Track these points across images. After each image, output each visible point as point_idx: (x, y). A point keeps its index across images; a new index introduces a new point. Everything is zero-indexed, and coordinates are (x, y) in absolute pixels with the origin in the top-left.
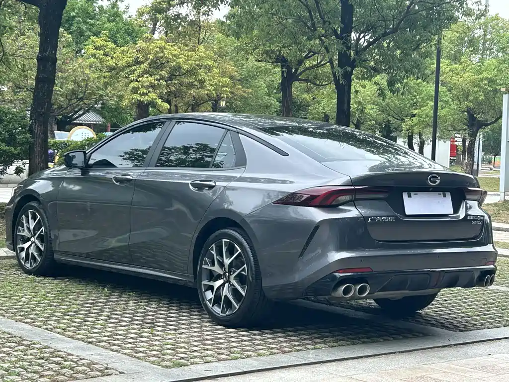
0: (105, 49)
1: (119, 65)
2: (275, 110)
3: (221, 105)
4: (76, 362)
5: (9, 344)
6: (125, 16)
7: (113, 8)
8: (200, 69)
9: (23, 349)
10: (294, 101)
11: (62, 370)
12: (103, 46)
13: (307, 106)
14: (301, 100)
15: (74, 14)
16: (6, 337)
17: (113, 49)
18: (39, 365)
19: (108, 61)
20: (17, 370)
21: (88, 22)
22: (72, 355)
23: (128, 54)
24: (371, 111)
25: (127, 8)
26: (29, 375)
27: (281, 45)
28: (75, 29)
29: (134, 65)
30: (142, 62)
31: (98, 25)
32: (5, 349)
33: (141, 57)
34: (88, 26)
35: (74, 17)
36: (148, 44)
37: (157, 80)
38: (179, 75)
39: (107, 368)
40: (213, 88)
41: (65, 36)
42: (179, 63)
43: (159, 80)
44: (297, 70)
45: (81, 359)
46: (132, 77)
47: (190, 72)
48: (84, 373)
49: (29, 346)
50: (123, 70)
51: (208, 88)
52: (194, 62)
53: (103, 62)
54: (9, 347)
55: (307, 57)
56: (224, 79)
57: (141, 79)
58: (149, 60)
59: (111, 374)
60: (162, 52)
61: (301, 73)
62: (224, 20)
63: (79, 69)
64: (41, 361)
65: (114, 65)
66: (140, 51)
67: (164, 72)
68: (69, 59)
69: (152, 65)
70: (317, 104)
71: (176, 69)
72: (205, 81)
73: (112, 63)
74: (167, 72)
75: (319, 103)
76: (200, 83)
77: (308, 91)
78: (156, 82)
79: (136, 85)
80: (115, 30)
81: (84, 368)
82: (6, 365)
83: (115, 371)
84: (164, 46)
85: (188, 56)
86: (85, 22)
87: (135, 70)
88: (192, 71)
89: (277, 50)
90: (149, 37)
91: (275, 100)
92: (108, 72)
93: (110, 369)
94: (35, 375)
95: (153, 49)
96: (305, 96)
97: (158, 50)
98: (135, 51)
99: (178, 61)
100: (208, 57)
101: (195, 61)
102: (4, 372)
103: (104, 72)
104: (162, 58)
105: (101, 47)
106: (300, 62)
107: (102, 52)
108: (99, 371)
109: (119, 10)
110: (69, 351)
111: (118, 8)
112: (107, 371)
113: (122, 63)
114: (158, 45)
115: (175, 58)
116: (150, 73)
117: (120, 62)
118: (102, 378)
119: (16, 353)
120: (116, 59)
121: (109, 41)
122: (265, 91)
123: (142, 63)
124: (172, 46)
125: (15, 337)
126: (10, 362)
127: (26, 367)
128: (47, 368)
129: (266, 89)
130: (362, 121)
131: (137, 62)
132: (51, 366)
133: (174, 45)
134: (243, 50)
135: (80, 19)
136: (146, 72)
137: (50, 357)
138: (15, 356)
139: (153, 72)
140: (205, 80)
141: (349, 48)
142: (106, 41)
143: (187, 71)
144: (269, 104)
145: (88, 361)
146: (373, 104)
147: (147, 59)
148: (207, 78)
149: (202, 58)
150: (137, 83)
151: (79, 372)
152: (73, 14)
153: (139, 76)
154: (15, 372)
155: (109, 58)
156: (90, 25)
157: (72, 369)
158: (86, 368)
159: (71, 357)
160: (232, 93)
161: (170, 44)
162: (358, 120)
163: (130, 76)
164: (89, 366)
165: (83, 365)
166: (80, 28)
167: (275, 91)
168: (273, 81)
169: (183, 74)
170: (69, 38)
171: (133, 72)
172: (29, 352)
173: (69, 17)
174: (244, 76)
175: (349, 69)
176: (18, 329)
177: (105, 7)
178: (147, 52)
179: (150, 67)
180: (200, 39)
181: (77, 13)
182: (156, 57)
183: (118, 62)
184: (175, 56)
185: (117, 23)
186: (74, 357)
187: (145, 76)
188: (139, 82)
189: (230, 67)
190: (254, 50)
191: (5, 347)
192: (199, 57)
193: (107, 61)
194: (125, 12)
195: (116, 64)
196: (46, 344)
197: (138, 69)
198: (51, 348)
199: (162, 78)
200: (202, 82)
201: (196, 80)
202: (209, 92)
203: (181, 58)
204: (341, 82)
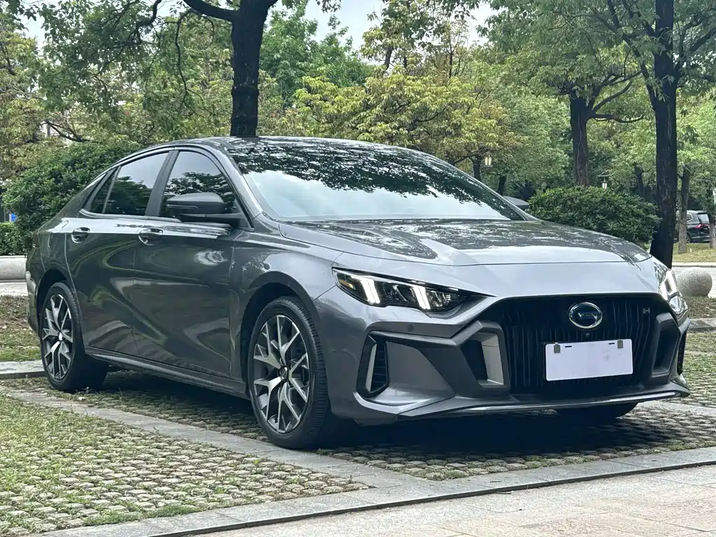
0: (322, 93)
1: (343, 112)
2: (563, 166)
3: (486, 164)
4: (307, 476)
5: (214, 459)
6: (346, 54)
7: (330, 44)
8: (455, 109)
9: (234, 463)
10: (590, 151)
11: (288, 486)
12: (320, 87)
13: (608, 158)
14: (599, 150)
15: (279, 56)
16: (208, 450)
17: (334, 92)
18: (257, 480)
19: (328, 107)
20: (226, 487)
21: (298, 66)
22: (301, 468)
23: (354, 96)
24: (704, 156)
25: (350, 42)
26: (244, 493)
27: (567, 69)
28: (280, 76)
29: (363, 111)
30: (374, 104)
31: (312, 68)
32: (208, 465)
33: (372, 98)
34: (298, 70)
35: (278, 60)
36: (381, 80)
37: (395, 128)
38: (426, 121)
39: (350, 482)
40: (473, 134)
41: (267, 81)
42: (425, 103)
43: (398, 128)
44: (592, 102)
45: (313, 473)
46: (361, 127)
47: (441, 115)
48: (318, 487)
49: (240, 460)
50: (348, 119)
51: (467, 135)
52: (444, 100)
53: (321, 109)
54: (214, 462)
55: (605, 83)
56: (489, 121)
57: (373, 128)
58: (384, 101)
59: (358, 489)
60: (401, 89)
61: (599, 106)
62: (486, 26)
63: (289, 124)
64: (258, 476)
65: (336, 112)
66: (370, 90)
67: (404, 117)
68: (275, 112)
69: (387, 109)
70: (623, 154)
71: (422, 112)
72: (461, 126)
73: (332, 109)
74: (408, 117)
75: (625, 151)
76: (454, 129)
77: (610, 134)
78: (395, 131)
79: (367, 137)
80: (335, 73)
81: (318, 482)
82: (210, 482)
83: (361, 485)
84: (403, 80)
85: (436, 94)
86: (294, 66)
87: (365, 117)
88: (443, 112)
89: (562, 76)
90: (382, 70)
91: (562, 151)
92: (328, 123)
93: (355, 482)
94: (251, 492)
95: (388, 87)
96: (605, 143)
97: (395, 87)
98: (363, 91)
99: (423, 100)
100: (464, 91)
101: (447, 99)
102: (208, 490)
103: (323, 124)
104: (400, 97)
105: (317, 90)
106: (597, 91)
107: (318, 96)
108: (340, 485)
109: (339, 46)
110: (296, 464)
111: (337, 43)
112: (351, 485)
113: (347, 108)
114: (394, 80)
115: (418, 97)
116: (385, 119)
117: (345, 107)
118: (345, 493)
119: (223, 469)
120: (338, 105)
121: (327, 81)
122: (547, 141)
123: (374, 106)
124: (414, 80)
125: (221, 450)
126: (216, 478)
127: (238, 483)
128: (267, 484)
129: (548, 138)
130: (691, 172)
131: (367, 106)
132: (272, 481)
133: (417, 79)
134: (514, 80)
135: (287, 62)
136: (379, 118)
137: (269, 471)
138: (223, 472)
139: (389, 118)
140: (461, 124)
141: (670, 47)
142: (324, 82)
143: (437, 114)
144: (554, 158)
145: (323, 475)
146: (707, 147)
147: (380, 101)
148: (463, 120)
149: (456, 94)
150: (367, 134)
151: (313, 487)
152: (277, 56)
153: (371, 125)
154: (224, 490)
155: (328, 104)
156: (301, 69)
157: (301, 483)
158: (322, 482)
159: (300, 471)
160: (501, 143)
161: (412, 77)
162: (684, 171)
163: (358, 126)
164: (325, 479)
165: (317, 479)
166: (288, 74)
167: (562, 139)
168: (558, 124)
169: (431, 119)
170: (273, 82)
171: (361, 120)
172: (241, 466)
173: (272, 61)
174: (515, 120)
175: (671, 79)
176: (225, 441)
177: (319, 43)
178: (380, 91)
179: (385, 112)
180: (452, 71)
181: (282, 55)
182: (392, 97)
183: (341, 107)
184: (419, 93)
185: (338, 64)
186: (304, 470)
187: (379, 123)
188: (370, 133)
189: (497, 108)
190: (529, 78)
191: (208, 462)
192: (452, 93)
193: (326, 107)
194: (347, 49)
195: (338, 111)
196: (264, 457)
197: (369, 116)
198: (272, 461)
199: (402, 125)
200: (457, 127)
201: (449, 126)
202: (468, 141)
203: (426, 96)
204: (660, 99)
